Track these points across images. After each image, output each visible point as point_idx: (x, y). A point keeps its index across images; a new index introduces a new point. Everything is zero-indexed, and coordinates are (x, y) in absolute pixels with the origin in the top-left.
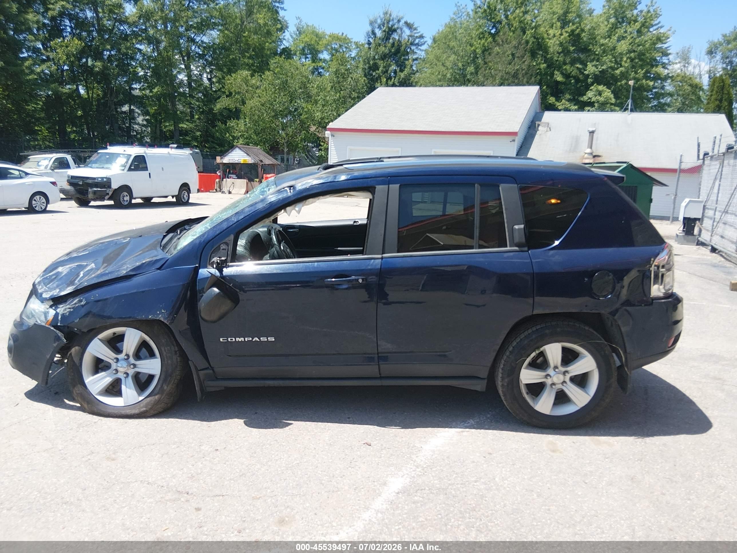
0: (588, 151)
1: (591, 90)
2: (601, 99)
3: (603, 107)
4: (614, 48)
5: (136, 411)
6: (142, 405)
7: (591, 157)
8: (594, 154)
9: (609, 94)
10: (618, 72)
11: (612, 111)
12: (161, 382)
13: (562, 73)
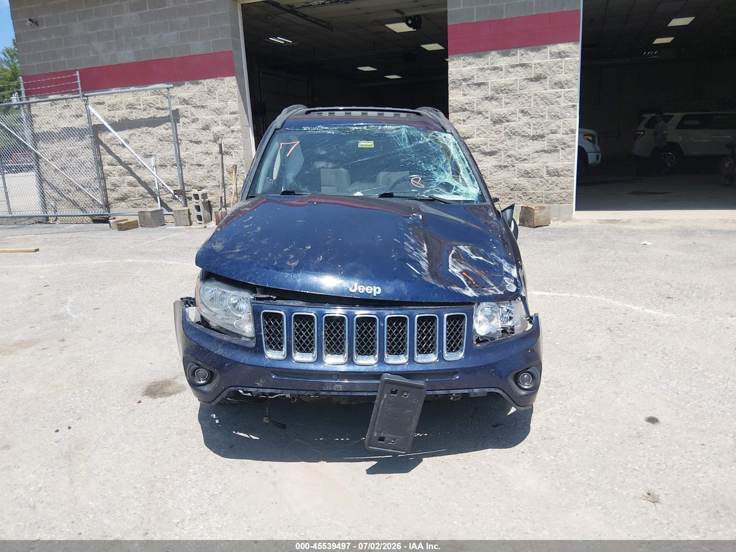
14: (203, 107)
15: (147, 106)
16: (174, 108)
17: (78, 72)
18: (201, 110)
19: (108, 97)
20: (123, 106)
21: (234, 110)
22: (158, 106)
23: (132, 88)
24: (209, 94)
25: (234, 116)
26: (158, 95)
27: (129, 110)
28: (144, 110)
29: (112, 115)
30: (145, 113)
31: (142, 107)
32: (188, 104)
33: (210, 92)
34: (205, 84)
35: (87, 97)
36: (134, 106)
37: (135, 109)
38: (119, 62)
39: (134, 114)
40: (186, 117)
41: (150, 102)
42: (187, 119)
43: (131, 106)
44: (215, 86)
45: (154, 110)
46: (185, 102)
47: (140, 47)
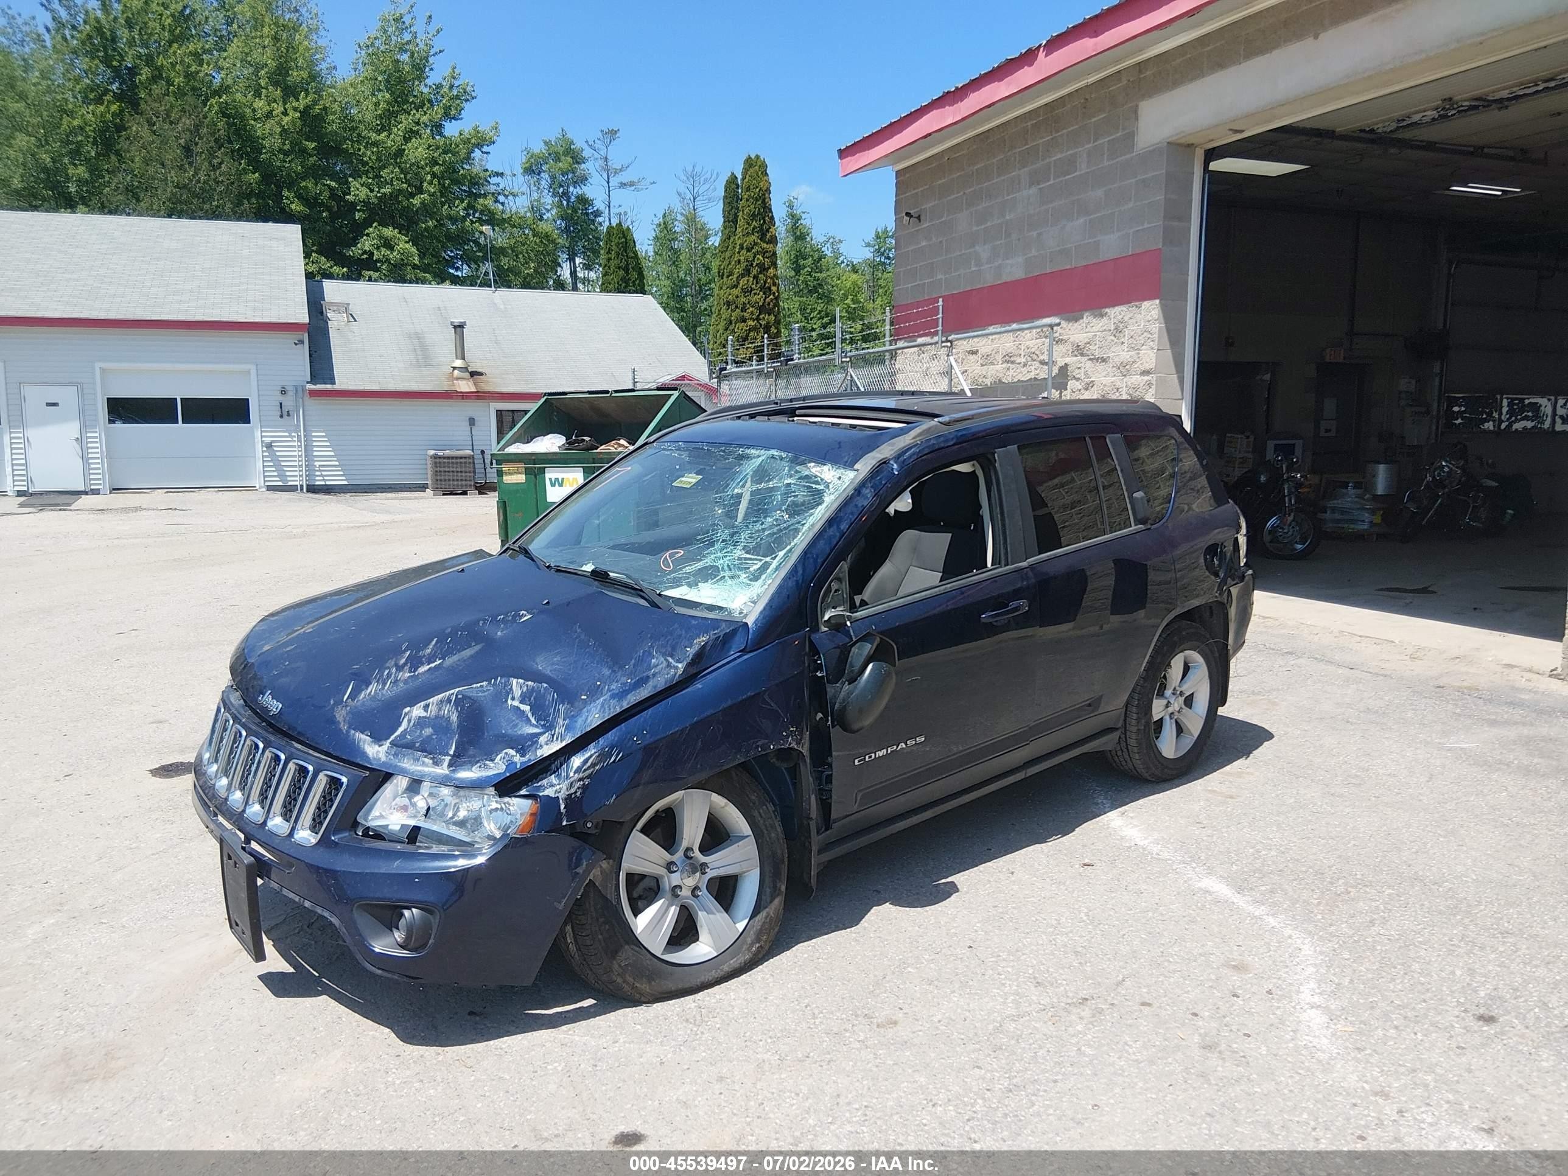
0: (459, 363)
1: (368, 235)
2: (394, 256)
3: (398, 274)
4: (400, 152)
7: (467, 375)
8: (470, 370)
9: (407, 246)
10: (416, 201)
11: (418, 281)
13: (299, 197)
14: (1104, 360)
15: (1029, 359)
16: (1061, 363)
17: (941, 300)
18: (1101, 367)
19: (983, 341)
20: (999, 357)
21: (1148, 367)
22: (1042, 358)
23: (1014, 326)
24: (1115, 336)
25: (1146, 378)
26: (1046, 337)
27: (1005, 365)
28: (1025, 365)
29: (984, 373)
30: (1025, 370)
31: (1022, 360)
32: (1082, 355)
33: (1118, 331)
34: (1112, 317)
35: (951, 342)
36: (1012, 359)
37: (1013, 362)
38: (1005, 278)
39: (1011, 372)
40: (1078, 379)
41: (1033, 350)
42: (1077, 383)
43: (1009, 359)
44: (1126, 319)
45: (1037, 364)
46: (1079, 350)
47: (1033, 250)
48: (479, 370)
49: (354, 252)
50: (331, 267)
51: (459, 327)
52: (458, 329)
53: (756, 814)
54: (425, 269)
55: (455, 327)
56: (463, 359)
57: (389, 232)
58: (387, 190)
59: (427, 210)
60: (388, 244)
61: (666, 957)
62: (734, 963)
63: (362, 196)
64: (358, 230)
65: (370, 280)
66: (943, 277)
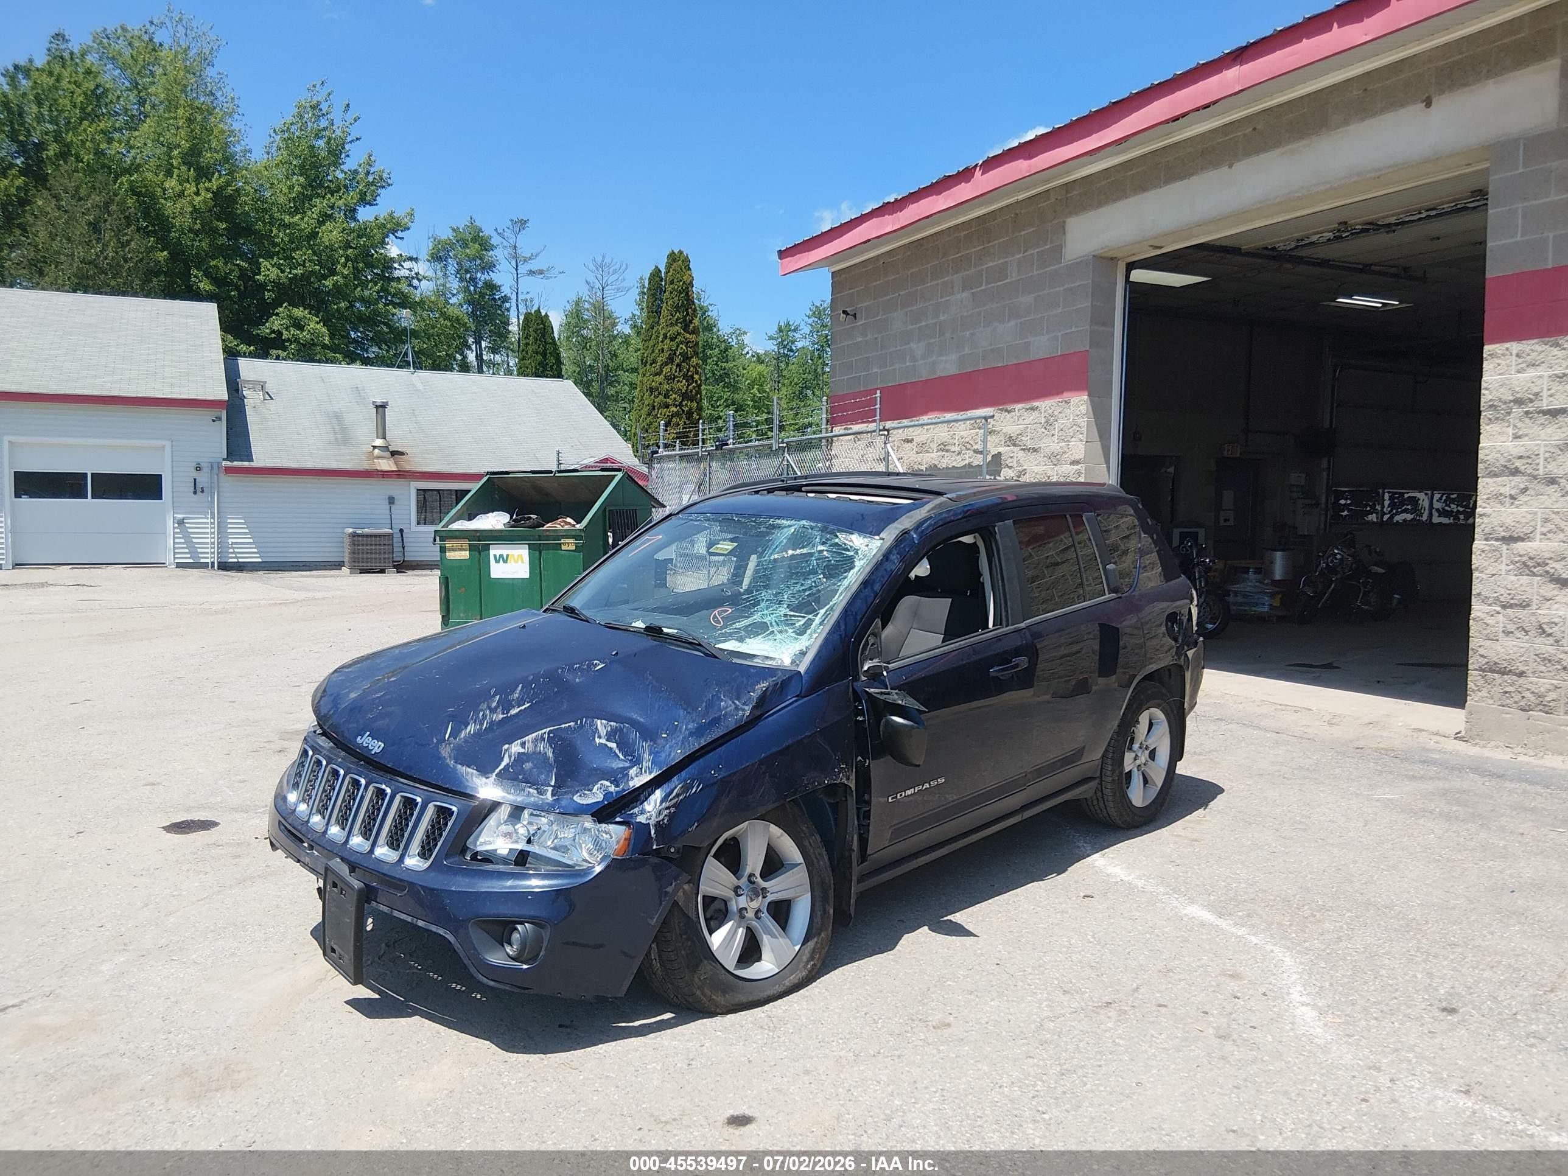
0: (379, 442)
1: (277, 314)
2: (304, 336)
3: (307, 353)
4: (314, 235)
5: (802, 974)
6: (805, 959)
7: (388, 454)
8: (391, 449)
9: (318, 326)
10: (329, 283)
11: (328, 361)
12: (818, 904)
13: (207, 274)
14: (1035, 450)
15: (964, 448)
16: (994, 451)
17: (878, 392)
18: (1032, 456)
19: (918, 430)
20: (934, 446)
21: (1077, 457)
22: (975, 447)
23: (949, 416)
24: (1045, 428)
25: (1076, 467)
26: (979, 428)
27: (940, 453)
28: (959, 454)
29: (920, 460)
30: (959, 458)
31: (957, 449)
32: (1015, 445)
33: (1048, 424)
34: (1043, 411)
35: (888, 431)
36: (947, 448)
37: (947, 451)
38: (940, 373)
39: (945, 460)
40: (1010, 467)
41: (967, 440)
42: (1010, 471)
43: (943, 447)
44: (1056, 413)
45: (971, 453)
46: (1012, 441)
47: (967, 349)
48: (399, 450)
49: (264, 330)
50: (238, 345)
51: (381, 407)
52: (380, 409)
53: (806, 843)
54: (335, 349)
55: (377, 407)
56: (384, 438)
57: (299, 312)
58: (299, 271)
59: (338, 292)
60: (299, 325)
61: (739, 973)
62: (794, 978)
63: (273, 276)
64: (266, 311)
65: (278, 358)
66: (879, 371)
